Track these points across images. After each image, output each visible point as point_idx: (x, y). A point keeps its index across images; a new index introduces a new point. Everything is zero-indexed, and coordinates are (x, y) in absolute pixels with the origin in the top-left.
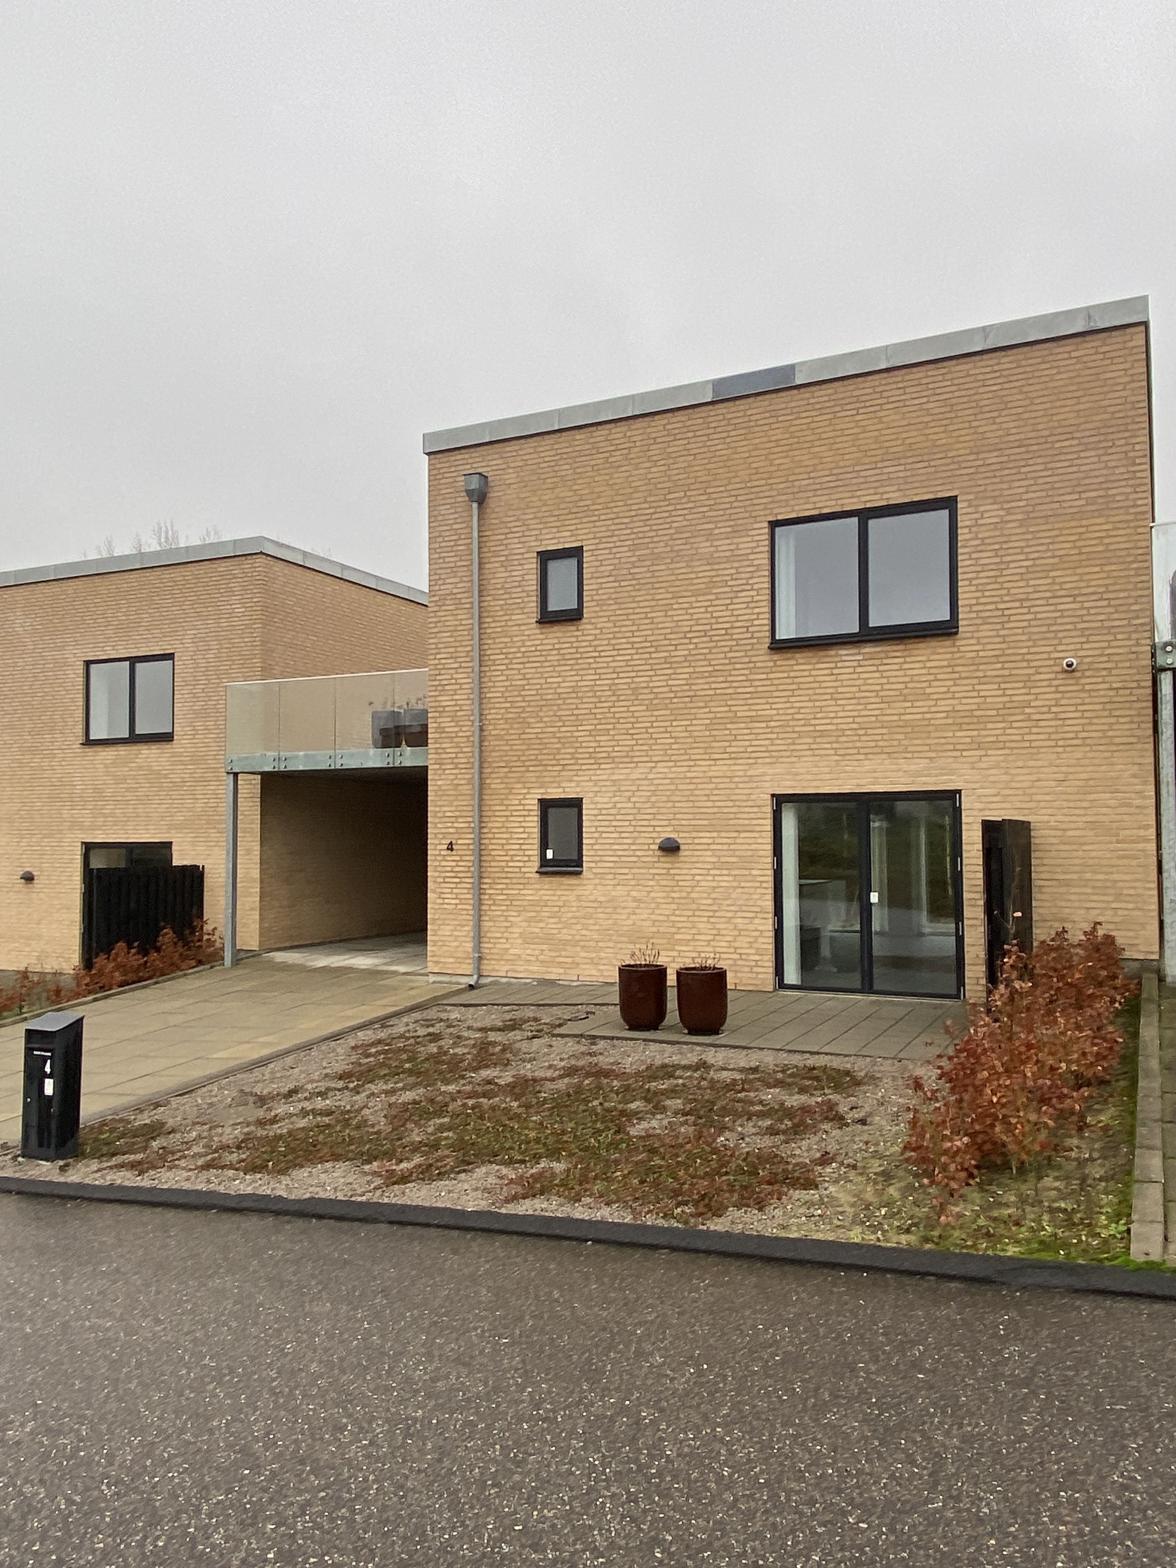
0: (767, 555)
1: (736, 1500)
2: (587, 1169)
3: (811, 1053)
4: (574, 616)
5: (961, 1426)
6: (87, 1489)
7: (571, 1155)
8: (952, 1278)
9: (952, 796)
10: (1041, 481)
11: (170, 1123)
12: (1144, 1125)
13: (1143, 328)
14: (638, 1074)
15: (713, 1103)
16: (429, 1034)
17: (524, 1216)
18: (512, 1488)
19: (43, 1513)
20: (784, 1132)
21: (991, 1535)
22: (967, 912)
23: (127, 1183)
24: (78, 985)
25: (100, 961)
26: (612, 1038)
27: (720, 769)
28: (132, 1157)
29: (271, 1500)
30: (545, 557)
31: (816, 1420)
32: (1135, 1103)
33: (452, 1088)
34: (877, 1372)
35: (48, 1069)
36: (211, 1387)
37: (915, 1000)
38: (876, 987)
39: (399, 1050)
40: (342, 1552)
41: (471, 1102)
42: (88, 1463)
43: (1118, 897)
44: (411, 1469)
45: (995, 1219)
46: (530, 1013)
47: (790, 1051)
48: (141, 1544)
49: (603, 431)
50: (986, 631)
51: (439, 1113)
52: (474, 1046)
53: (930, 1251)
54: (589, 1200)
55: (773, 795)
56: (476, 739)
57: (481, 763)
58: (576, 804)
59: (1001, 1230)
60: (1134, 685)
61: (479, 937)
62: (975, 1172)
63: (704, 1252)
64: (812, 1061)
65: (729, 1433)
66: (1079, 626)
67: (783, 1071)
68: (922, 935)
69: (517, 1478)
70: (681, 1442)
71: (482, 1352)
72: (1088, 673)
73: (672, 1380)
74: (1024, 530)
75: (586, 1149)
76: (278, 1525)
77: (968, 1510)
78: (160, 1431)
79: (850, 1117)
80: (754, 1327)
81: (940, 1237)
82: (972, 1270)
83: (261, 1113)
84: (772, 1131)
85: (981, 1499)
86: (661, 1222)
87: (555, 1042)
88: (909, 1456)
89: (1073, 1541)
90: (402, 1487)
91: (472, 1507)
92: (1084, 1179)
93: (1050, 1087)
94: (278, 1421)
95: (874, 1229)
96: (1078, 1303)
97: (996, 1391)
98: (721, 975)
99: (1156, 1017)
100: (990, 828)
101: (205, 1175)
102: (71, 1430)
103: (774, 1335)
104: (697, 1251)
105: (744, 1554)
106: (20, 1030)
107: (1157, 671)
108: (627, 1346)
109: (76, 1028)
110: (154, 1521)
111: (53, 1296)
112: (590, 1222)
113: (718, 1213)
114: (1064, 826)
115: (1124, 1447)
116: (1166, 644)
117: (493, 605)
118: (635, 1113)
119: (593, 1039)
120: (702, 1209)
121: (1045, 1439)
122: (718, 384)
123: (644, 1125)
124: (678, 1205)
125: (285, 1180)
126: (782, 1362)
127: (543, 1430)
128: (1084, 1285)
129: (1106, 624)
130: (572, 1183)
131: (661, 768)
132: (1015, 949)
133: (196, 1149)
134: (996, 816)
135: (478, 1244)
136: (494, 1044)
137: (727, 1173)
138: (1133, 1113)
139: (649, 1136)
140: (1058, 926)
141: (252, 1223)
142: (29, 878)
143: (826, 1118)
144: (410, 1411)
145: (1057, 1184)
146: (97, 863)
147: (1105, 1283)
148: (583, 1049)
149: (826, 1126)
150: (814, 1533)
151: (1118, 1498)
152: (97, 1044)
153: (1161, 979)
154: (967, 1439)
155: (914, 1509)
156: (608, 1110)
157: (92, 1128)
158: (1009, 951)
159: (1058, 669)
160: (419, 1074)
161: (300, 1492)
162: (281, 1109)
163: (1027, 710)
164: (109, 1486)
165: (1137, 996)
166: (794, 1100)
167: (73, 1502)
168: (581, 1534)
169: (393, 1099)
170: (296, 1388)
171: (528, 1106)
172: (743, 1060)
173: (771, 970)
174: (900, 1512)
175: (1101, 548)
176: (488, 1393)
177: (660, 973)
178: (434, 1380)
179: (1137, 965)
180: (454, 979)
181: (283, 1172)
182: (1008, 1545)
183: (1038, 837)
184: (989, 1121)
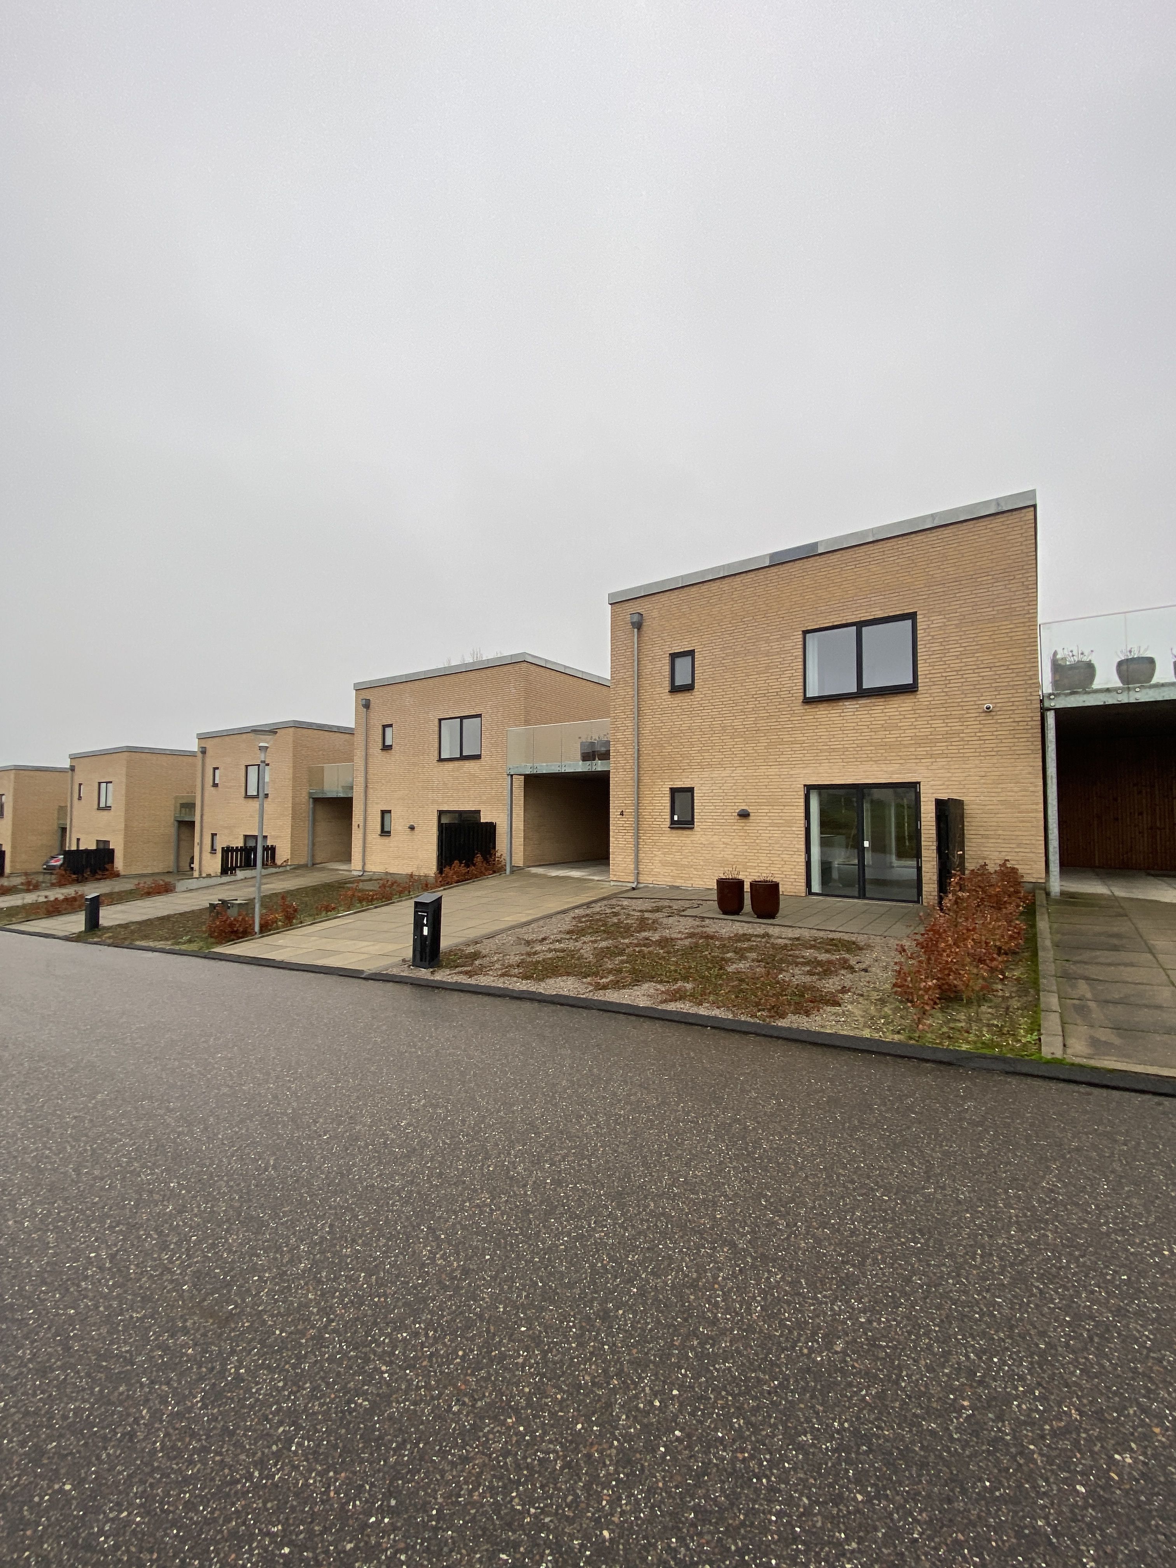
0: (801, 650)
1: (807, 1176)
2: (705, 988)
3: (831, 931)
4: (689, 688)
5: (941, 1146)
6: (453, 1137)
7: (695, 980)
8: (927, 1061)
9: (914, 786)
10: (968, 601)
11: (484, 952)
12: (1044, 978)
13: (1032, 509)
14: (730, 938)
15: (775, 956)
16: (613, 912)
17: (671, 1011)
18: (677, 1157)
19: (432, 1147)
20: (818, 974)
21: (967, 1211)
22: (924, 853)
23: (463, 982)
24: (436, 881)
25: (447, 869)
26: (713, 918)
27: (774, 771)
28: (466, 968)
29: (547, 1151)
30: (674, 656)
31: (851, 1136)
32: (1037, 965)
33: (626, 941)
34: (886, 1112)
35: (425, 922)
36: (511, 1089)
37: (894, 903)
38: (867, 895)
39: (598, 920)
40: (586, 1182)
41: (637, 949)
42: (452, 1123)
43: (1019, 845)
44: (620, 1142)
45: (953, 1028)
46: (666, 903)
47: (818, 930)
48: (481, 1168)
49: (706, 586)
50: (935, 690)
51: (621, 954)
52: (637, 919)
53: (913, 1045)
54: (707, 1005)
55: (805, 785)
56: (636, 755)
57: (638, 768)
58: (691, 790)
59: (957, 1035)
60: (1029, 719)
61: (637, 862)
62: (938, 1001)
63: (776, 1037)
64: (831, 935)
65: (800, 1139)
66: (994, 685)
67: (814, 941)
68: (893, 867)
69: (679, 1152)
70: (772, 1141)
71: (654, 1082)
72: (999, 713)
73: (763, 1106)
74: (958, 630)
75: (703, 977)
76: (551, 1165)
77: (951, 1195)
78: (488, 1110)
79: (857, 967)
80: (809, 1081)
81: (919, 1037)
82: (940, 1056)
83: (528, 949)
84: (810, 973)
85: (958, 1190)
86: (749, 1019)
87: (681, 919)
88: (910, 1160)
89: (1020, 1219)
90: (616, 1151)
91: (655, 1166)
92: (1008, 1008)
93: (985, 954)
94: (547, 1109)
95: (878, 1030)
96: (1009, 1080)
97: (961, 1128)
98: (776, 885)
99: (1046, 916)
100: (939, 803)
101: (502, 980)
102: (443, 1106)
103: (821, 1086)
104: (771, 1037)
105: (814, 1208)
106: (411, 903)
107: (1043, 711)
108: (736, 1086)
109: (438, 902)
110: (487, 1157)
111: (431, 1037)
112: (708, 1016)
113: (783, 1016)
114: (984, 803)
115: (1048, 1167)
116: (1050, 694)
117: (645, 683)
118: (730, 959)
119: (703, 918)
120: (773, 1014)
121: (996, 1158)
122: (773, 556)
123: (735, 966)
124: (759, 1011)
125: (543, 984)
126: (828, 1102)
127: (691, 1127)
128: (1012, 1069)
129: (1011, 683)
130: (696, 995)
131: (739, 771)
132: (958, 873)
133: (497, 966)
134: (944, 797)
135: (647, 1025)
136: (648, 919)
137: (786, 995)
138: (1036, 972)
139: (739, 972)
140: (981, 862)
141: (527, 1006)
142: (412, 828)
143: (843, 967)
144: (617, 1110)
145: (990, 1010)
146: (444, 820)
147: (1025, 1069)
148: (698, 923)
149: (842, 972)
150: (855, 1199)
151: (1047, 1196)
152: (448, 911)
153: (1048, 894)
154: (947, 1154)
155: (915, 1192)
156: (713, 957)
157: (446, 953)
158: (955, 874)
159: (981, 711)
160: (608, 933)
161: (561, 1149)
162: (538, 948)
163: (961, 735)
164: (463, 1137)
165: (1034, 903)
166: (823, 957)
167: (446, 1143)
168: (718, 1186)
169: (596, 945)
170: (556, 1093)
171: (668, 953)
172: (791, 933)
173: (804, 884)
174: (907, 1192)
175: (1007, 639)
176: (659, 1105)
177: (741, 883)
178: (629, 1095)
179: (1031, 886)
180: (624, 884)
181: (542, 980)
182: (979, 1218)
183: (968, 809)
184: (946, 972)
